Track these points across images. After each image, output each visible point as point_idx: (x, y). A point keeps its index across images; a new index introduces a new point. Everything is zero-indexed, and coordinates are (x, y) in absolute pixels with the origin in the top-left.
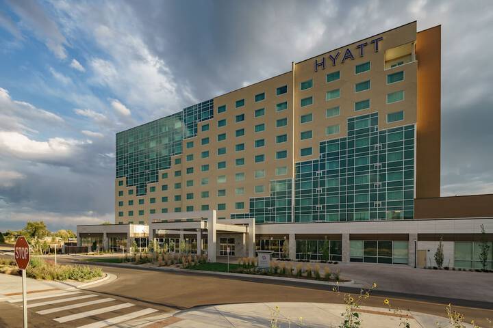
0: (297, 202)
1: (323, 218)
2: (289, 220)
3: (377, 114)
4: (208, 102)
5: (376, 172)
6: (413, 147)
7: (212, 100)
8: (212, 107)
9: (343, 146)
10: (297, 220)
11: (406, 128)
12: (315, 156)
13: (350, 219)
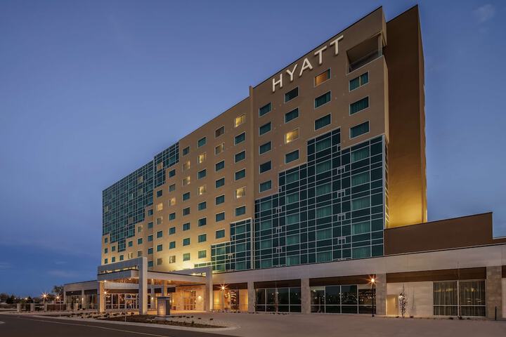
0: (257, 246)
1: (283, 262)
2: (249, 266)
3: (339, 130)
4: (174, 146)
5: (339, 200)
6: (381, 164)
7: (178, 144)
8: (177, 151)
9: (303, 174)
10: (257, 266)
11: (373, 141)
12: (275, 189)
13: (312, 261)
